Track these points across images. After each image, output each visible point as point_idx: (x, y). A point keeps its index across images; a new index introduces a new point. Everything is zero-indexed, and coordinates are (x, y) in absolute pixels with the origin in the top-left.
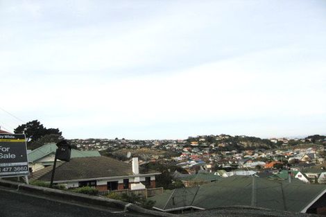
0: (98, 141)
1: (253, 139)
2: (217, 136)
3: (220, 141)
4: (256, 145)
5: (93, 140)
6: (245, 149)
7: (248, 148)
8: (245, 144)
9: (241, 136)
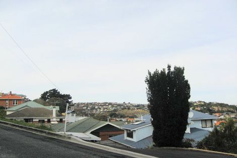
0: (110, 104)
1: (222, 105)
2: (195, 102)
3: (197, 106)
4: (224, 109)
5: (107, 103)
6: (215, 112)
7: (219, 112)
8: (216, 109)
9: (213, 103)
